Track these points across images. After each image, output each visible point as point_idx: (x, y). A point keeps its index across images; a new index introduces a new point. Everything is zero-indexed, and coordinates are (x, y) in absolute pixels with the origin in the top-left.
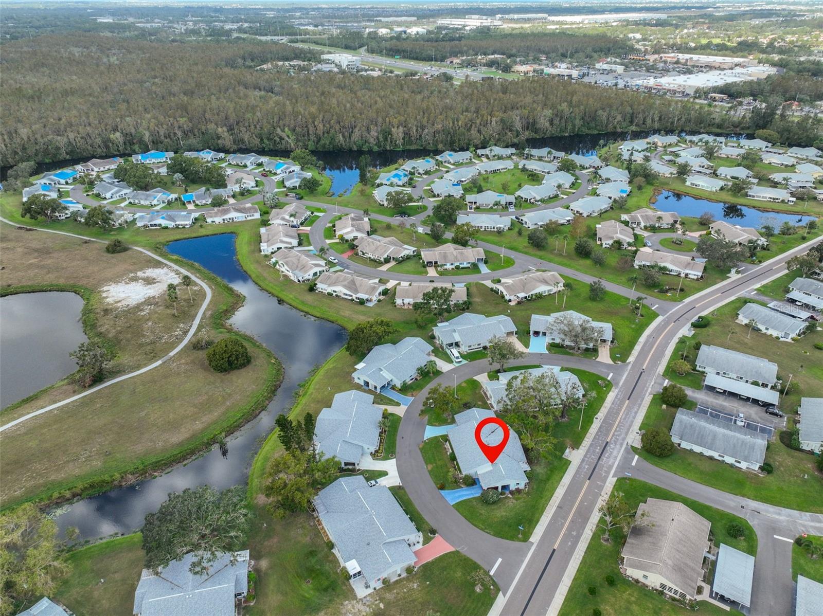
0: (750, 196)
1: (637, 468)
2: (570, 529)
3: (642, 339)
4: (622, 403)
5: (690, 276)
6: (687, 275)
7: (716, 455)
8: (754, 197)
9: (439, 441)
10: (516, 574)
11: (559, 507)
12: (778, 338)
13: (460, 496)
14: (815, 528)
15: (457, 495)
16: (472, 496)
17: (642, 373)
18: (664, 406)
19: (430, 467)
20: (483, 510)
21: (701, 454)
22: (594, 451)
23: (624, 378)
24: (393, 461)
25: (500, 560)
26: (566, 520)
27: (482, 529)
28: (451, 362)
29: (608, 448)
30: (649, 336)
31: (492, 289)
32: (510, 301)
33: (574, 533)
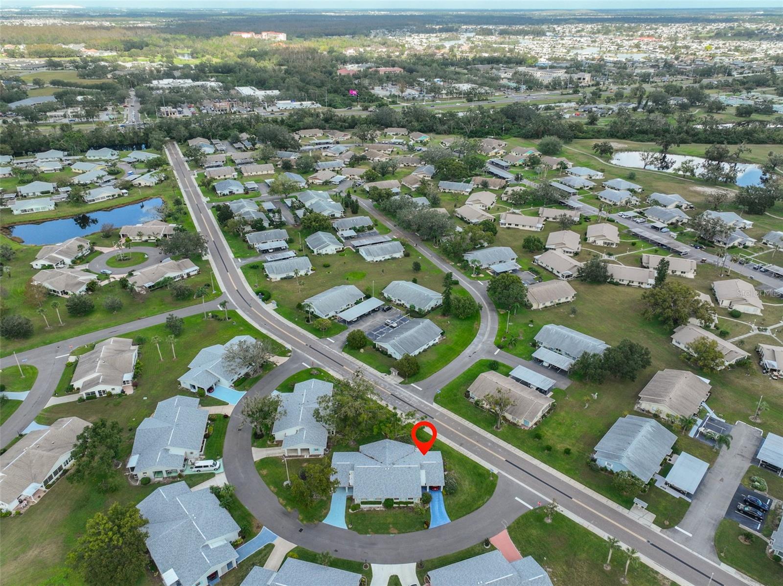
0: (90, 201)
1: (426, 389)
2: (487, 446)
3: (264, 331)
4: (344, 370)
5: (191, 274)
6: (188, 274)
7: (426, 347)
8: (94, 200)
9: (355, 514)
10: (530, 491)
11: (461, 445)
12: (306, 274)
13: (441, 513)
14: (488, 337)
15: (437, 513)
16: (442, 502)
17: (310, 347)
18: (362, 350)
19: (392, 530)
20: (461, 498)
21: (420, 353)
22: (400, 405)
23: (312, 359)
24: (375, 567)
25: (516, 498)
26: (475, 445)
27: (484, 503)
28: (211, 475)
29: (399, 396)
30: (261, 326)
31: (81, 400)
32: (123, 392)
33: (489, 444)
